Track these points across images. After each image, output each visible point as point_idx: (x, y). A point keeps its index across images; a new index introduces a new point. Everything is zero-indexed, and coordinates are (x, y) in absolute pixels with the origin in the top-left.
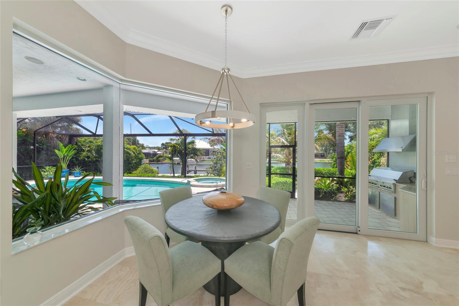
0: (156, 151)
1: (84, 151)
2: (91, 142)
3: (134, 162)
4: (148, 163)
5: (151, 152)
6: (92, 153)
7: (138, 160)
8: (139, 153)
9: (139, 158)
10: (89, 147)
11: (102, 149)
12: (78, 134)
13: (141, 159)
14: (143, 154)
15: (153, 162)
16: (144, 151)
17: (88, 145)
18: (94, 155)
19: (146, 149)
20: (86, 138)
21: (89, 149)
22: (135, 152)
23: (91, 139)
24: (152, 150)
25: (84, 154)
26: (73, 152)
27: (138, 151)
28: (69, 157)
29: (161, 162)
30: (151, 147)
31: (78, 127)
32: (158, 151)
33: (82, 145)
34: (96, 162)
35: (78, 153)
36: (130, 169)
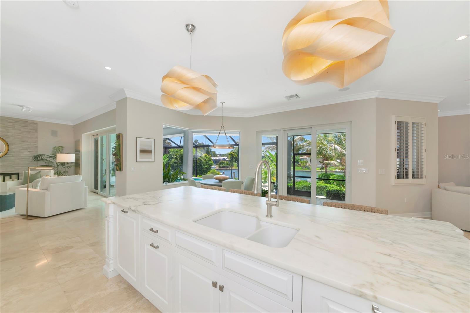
0: (225, 158)
1: (173, 158)
2: (177, 152)
3: (205, 167)
4: (218, 169)
5: (221, 159)
6: (177, 160)
7: (208, 166)
8: (209, 160)
9: (209, 164)
10: (176, 155)
11: (183, 156)
12: (170, 146)
13: (210, 165)
14: (212, 161)
15: (222, 168)
16: (215, 158)
17: (175, 154)
18: (179, 161)
19: (217, 156)
20: (175, 149)
21: (176, 156)
22: (206, 159)
23: (177, 150)
24: (222, 157)
25: (173, 160)
26: (167, 159)
27: (209, 158)
28: (165, 162)
29: (229, 169)
30: (222, 155)
31: (169, 141)
32: (227, 158)
33: (172, 154)
34: (180, 166)
35: (169, 160)
36: (203, 173)
